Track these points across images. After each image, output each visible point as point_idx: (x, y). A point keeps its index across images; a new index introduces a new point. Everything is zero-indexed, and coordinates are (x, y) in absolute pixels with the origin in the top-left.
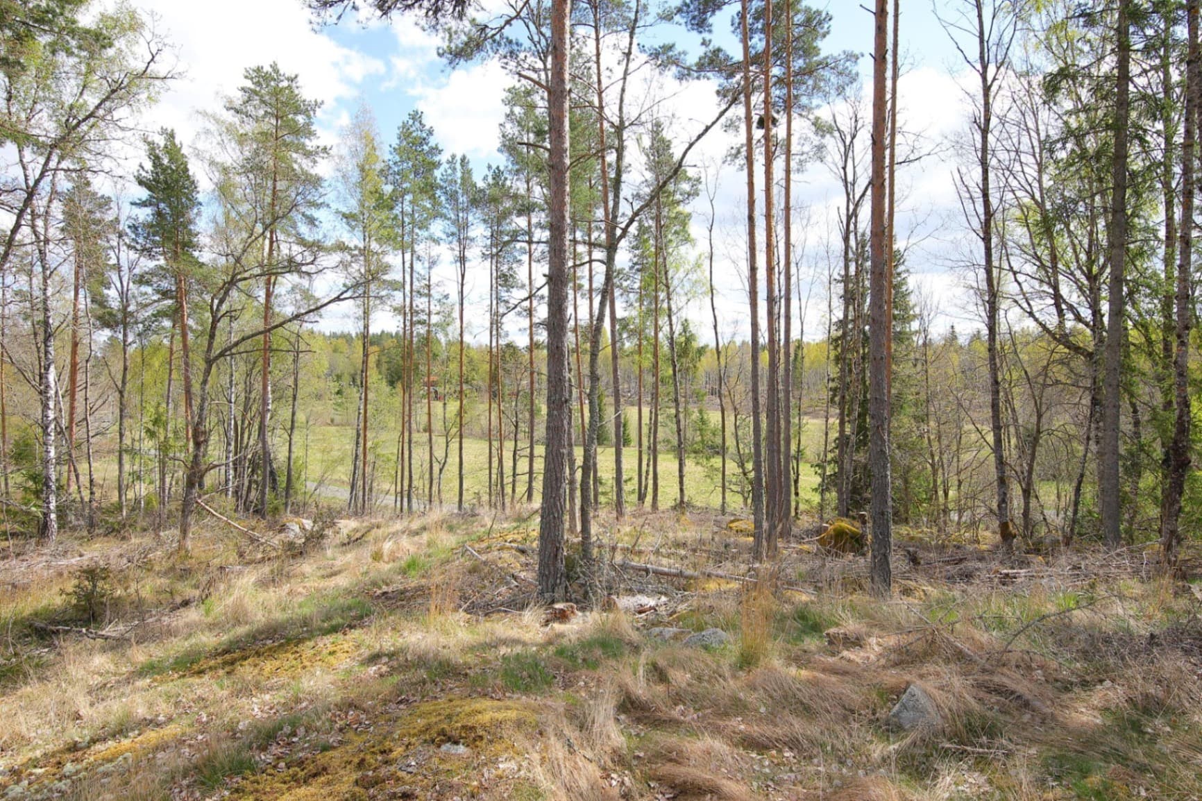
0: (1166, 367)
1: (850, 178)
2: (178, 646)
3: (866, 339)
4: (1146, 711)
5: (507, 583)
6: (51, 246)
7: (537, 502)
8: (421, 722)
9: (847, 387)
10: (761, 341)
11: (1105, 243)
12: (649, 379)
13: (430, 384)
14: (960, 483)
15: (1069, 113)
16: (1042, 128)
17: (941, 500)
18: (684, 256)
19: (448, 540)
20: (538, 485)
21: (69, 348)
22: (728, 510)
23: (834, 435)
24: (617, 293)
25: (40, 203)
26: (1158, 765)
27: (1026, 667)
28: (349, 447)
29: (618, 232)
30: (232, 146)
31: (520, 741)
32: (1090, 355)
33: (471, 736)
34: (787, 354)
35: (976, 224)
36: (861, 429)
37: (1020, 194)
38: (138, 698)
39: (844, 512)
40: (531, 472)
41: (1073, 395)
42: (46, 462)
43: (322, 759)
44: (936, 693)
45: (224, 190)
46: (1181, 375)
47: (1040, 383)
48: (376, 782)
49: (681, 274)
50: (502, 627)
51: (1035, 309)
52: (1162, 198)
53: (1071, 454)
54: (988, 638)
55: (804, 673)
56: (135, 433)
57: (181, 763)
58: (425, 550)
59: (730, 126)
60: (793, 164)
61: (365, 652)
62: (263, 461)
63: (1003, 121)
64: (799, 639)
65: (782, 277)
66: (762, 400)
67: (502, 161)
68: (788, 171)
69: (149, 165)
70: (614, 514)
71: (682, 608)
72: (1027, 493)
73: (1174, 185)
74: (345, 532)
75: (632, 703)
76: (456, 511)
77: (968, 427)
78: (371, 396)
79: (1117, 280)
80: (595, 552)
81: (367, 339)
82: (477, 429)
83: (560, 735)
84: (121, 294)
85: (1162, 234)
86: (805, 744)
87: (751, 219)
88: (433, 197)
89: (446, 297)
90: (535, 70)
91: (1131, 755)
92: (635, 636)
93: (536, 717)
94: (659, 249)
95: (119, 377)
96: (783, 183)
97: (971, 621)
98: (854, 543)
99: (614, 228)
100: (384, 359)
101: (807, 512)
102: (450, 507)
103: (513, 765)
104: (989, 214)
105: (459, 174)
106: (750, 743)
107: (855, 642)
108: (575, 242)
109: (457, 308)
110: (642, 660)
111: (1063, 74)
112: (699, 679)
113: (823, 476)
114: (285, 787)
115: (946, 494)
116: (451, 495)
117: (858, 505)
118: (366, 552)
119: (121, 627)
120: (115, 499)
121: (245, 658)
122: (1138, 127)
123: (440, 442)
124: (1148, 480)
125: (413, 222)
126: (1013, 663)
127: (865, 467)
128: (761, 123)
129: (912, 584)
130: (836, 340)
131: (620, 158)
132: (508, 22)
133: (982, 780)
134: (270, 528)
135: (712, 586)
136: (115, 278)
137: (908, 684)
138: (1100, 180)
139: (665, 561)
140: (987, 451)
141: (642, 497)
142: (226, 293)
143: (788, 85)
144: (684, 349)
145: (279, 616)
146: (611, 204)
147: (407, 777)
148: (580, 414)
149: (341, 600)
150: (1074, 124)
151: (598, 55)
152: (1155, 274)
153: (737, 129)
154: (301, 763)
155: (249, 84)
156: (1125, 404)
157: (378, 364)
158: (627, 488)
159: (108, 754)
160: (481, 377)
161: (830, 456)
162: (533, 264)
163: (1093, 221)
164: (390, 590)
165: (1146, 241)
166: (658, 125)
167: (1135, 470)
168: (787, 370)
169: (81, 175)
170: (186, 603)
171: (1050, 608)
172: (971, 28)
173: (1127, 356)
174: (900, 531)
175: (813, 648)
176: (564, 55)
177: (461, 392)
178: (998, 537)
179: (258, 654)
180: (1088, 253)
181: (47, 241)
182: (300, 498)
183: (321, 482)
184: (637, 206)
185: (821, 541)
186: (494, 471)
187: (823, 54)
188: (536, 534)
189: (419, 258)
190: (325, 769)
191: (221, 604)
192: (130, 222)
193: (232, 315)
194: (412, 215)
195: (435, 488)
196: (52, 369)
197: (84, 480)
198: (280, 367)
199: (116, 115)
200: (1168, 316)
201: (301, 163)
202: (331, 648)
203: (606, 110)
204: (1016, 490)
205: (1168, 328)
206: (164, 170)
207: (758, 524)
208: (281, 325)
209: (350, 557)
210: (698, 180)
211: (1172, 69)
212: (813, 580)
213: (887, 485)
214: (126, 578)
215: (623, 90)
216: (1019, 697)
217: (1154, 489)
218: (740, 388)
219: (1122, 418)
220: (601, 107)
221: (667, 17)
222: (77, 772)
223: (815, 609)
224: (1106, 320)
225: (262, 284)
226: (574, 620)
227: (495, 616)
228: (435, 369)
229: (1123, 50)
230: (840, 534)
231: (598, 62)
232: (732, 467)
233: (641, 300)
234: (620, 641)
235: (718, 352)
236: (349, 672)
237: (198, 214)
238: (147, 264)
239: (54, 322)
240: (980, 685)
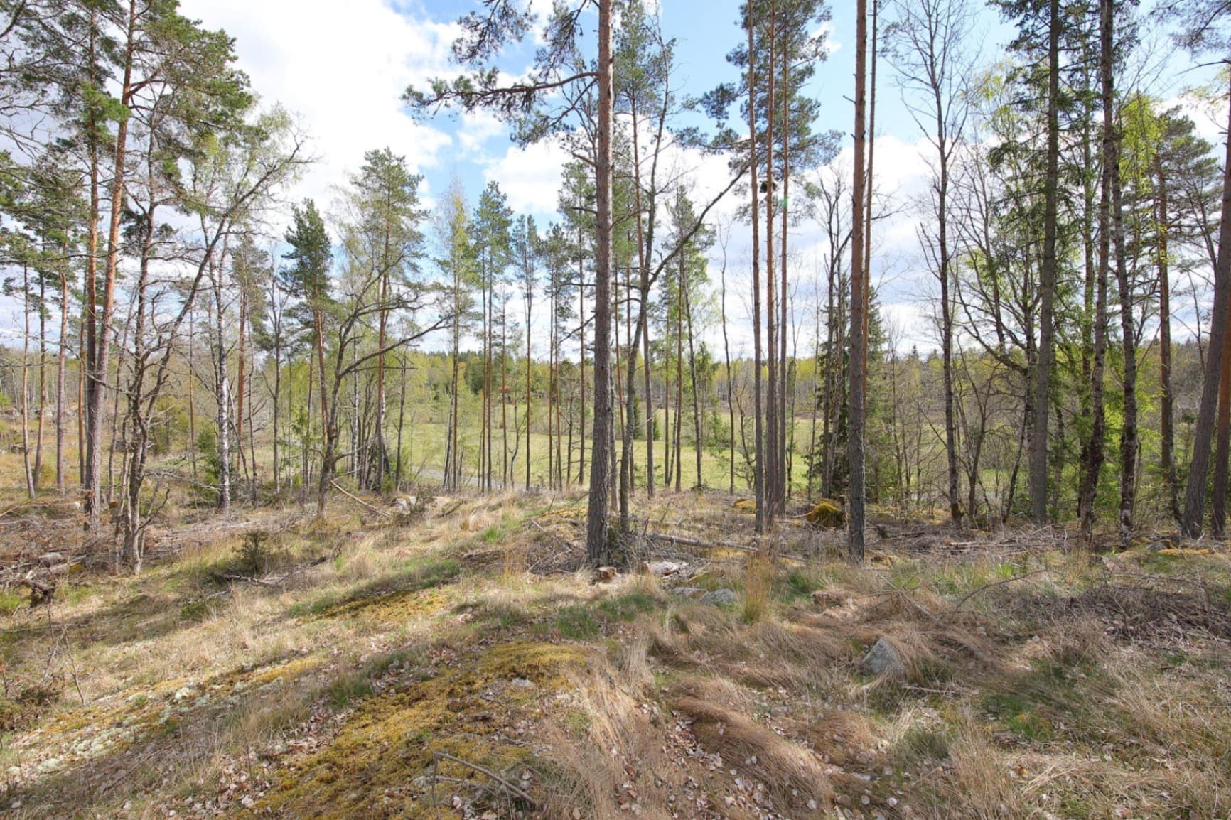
0: (1085, 382)
1: (834, 230)
2: (317, 594)
3: (846, 357)
4: (1067, 661)
5: (564, 550)
6: (223, 290)
7: (587, 486)
8: (497, 661)
9: (830, 395)
10: (762, 358)
11: (1038, 283)
12: (675, 389)
13: (504, 391)
14: (919, 471)
15: (1010, 179)
16: (988, 191)
17: (905, 484)
18: (702, 293)
19: (518, 514)
20: (588, 471)
21: (237, 365)
22: (736, 491)
23: (820, 432)
24: (649, 321)
25: (216, 258)
26: (1075, 705)
27: (972, 624)
28: (444, 440)
29: (650, 277)
30: (356, 210)
31: (573, 678)
32: (1025, 371)
33: (536, 673)
34: (783, 370)
35: (935, 267)
36: (842, 428)
37: (970, 242)
38: (287, 634)
39: (827, 494)
40: (582, 461)
41: (1011, 402)
42: (221, 451)
43: (422, 687)
44: (900, 645)
45: (349, 245)
46: (1097, 389)
47: (983, 393)
48: (463, 707)
49: (699, 307)
50: (559, 586)
51: (981, 334)
52: (1084, 247)
53: (1008, 448)
54: (942, 601)
55: (795, 627)
56: (285, 430)
57: (319, 686)
58: (501, 522)
59: (740, 191)
60: (789, 221)
61: (455, 604)
62: (379, 451)
63: (957, 185)
64: (791, 598)
65: (780, 308)
66: (763, 404)
67: (560, 219)
68: (785, 226)
69: (294, 227)
70: (647, 494)
71: (699, 571)
72: (973, 480)
73: (1093, 237)
74: (440, 506)
75: (660, 648)
76: (524, 490)
77: (926, 427)
78: (460, 400)
79: (1047, 312)
80: (631, 526)
81: (457, 357)
82: (540, 426)
83: (603, 674)
84: (275, 325)
85: (1083, 275)
86: (796, 684)
87: (756, 264)
88: (506, 248)
89: (517, 325)
90: (586, 149)
91: (1054, 697)
92: (662, 594)
93: (585, 659)
94: (683, 287)
95: (274, 385)
96: (781, 235)
97: (929, 588)
98: (836, 520)
99: (647, 274)
100: (470, 372)
101: (798, 493)
102: (520, 486)
103: (566, 696)
104: (945, 259)
105: (526, 230)
106: (751, 682)
107: (837, 602)
108: (616, 284)
109: (525, 333)
110: (668, 614)
111: (1005, 148)
112: (712, 629)
113: (811, 466)
114: (394, 708)
115: (908, 480)
116: (520, 478)
117: (838, 488)
118: (457, 522)
119: (276, 577)
120: (272, 478)
121: (365, 605)
122: (1065, 191)
123: (512, 436)
124: (1069, 471)
125: (491, 268)
126: (961, 621)
127: (844, 458)
128: (764, 188)
129: (881, 553)
130: (822, 358)
131: (652, 218)
132: (565, 114)
133: (935, 714)
134: (385, 502)
135: (723, 553)
136: (271, 313)
137: (878, 637)
138: (1035, 232)
139: (686, 533)
140: (941, 447)
141: (668, 481)
142: (351, 324)
143: (785, 158)
144: (701, 365)
145: (391, 572)
146: (645, 253)
147: (486, 704)
148: (620, 415)
149: (437, 561)
150: (1014, 189)
151: (635, 136)
152: (1078, 307)
153: (745, 193)
154: (406, 690)
155: (368, 164)
156: (1052, 410)
157: (466, 376)
158: (656, 473)
159: (266, 677)
160: (544, 387)
161: (816, 449)
162: (585, 300)
163: (1027, 264)
164: (474, 553)
165: (1072, 281)
166: (682, 188)
167: (1059, 462)
168: (783, 383)
169: (246, 237)
170: (323, 560)
171: (991, 577)
172: (930, 111)
173: (1054, 372)
174: (871, 509)
175: (802, 606)
176: (608, 138)
177: (528, 398)
178: (949, 514)
179: (375, 603)
180: (1024, 290)
181: (221, 287)
182: (407, 478)
183: (422, 467)
184: (665, 256)
185: (809, 518)
186: (554, 459)
187: (813, 133)
188: (585, 511)
189: (496, 296)
190: (424, 695)
191: (349, 561)
192: (282, 270)
193: (356, 340)
194: (491, 262)
195: (508, 472)
196: (226, 381)
197: (249, 463)
198: (391, 380)
199: (271, 190)
200: (1087, 340)
201: (406, 222)
202: (429, 599)
203: (641, 181)
204: (964, 478)
205: (1087, 350)
206: (306, 231)
207: (759, 503)
208: (392, 348)
209: (443, 527)
210: (714, 233)
211: (1091, 145)
212: (801, 549)
213: (861, 477)
214: (279, 539)
215: (655, 165)
216: (966, 649)
217: (1074, 478)
218: (746, 395)
219: (1050, 421)
220: (637, 178)
221: (690, 106)
222: (244, 690)
223: (804, 574)
224: (1038, 343)
225: (378, 315)
226: (615, 580)
227: (553, 576)
228: (509, 380)
229: (1053, 130)
230: (824, 512)
231: (635, 142)
232: (739, 457)
233: (668, 327)
234: (650, 598)
235: (729, 368)
236: (442, 618)
237: (331, 263)
238: (293, 302)
239: (226, 346)
240: (935, 639)
